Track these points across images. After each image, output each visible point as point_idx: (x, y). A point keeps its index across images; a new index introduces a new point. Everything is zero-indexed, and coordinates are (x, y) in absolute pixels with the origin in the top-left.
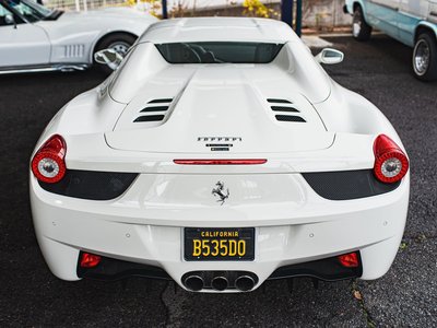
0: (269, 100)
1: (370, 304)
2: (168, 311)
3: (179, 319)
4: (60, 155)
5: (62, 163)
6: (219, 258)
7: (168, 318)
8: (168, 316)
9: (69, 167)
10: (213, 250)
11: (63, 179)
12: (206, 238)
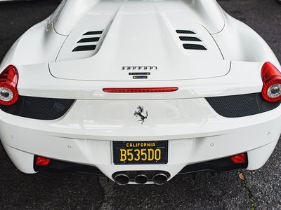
0: (178, 31)
1: (251, 184)
2: (103, 191)
3: (111, 198)
4: (13, 84)
5: (15, 90)
6: (141, 162)
7: (104, 197)
8: (103, 195)
9: (21, 93)
10: (135, 156)
11: (17, 101)
12: (130, 148)
